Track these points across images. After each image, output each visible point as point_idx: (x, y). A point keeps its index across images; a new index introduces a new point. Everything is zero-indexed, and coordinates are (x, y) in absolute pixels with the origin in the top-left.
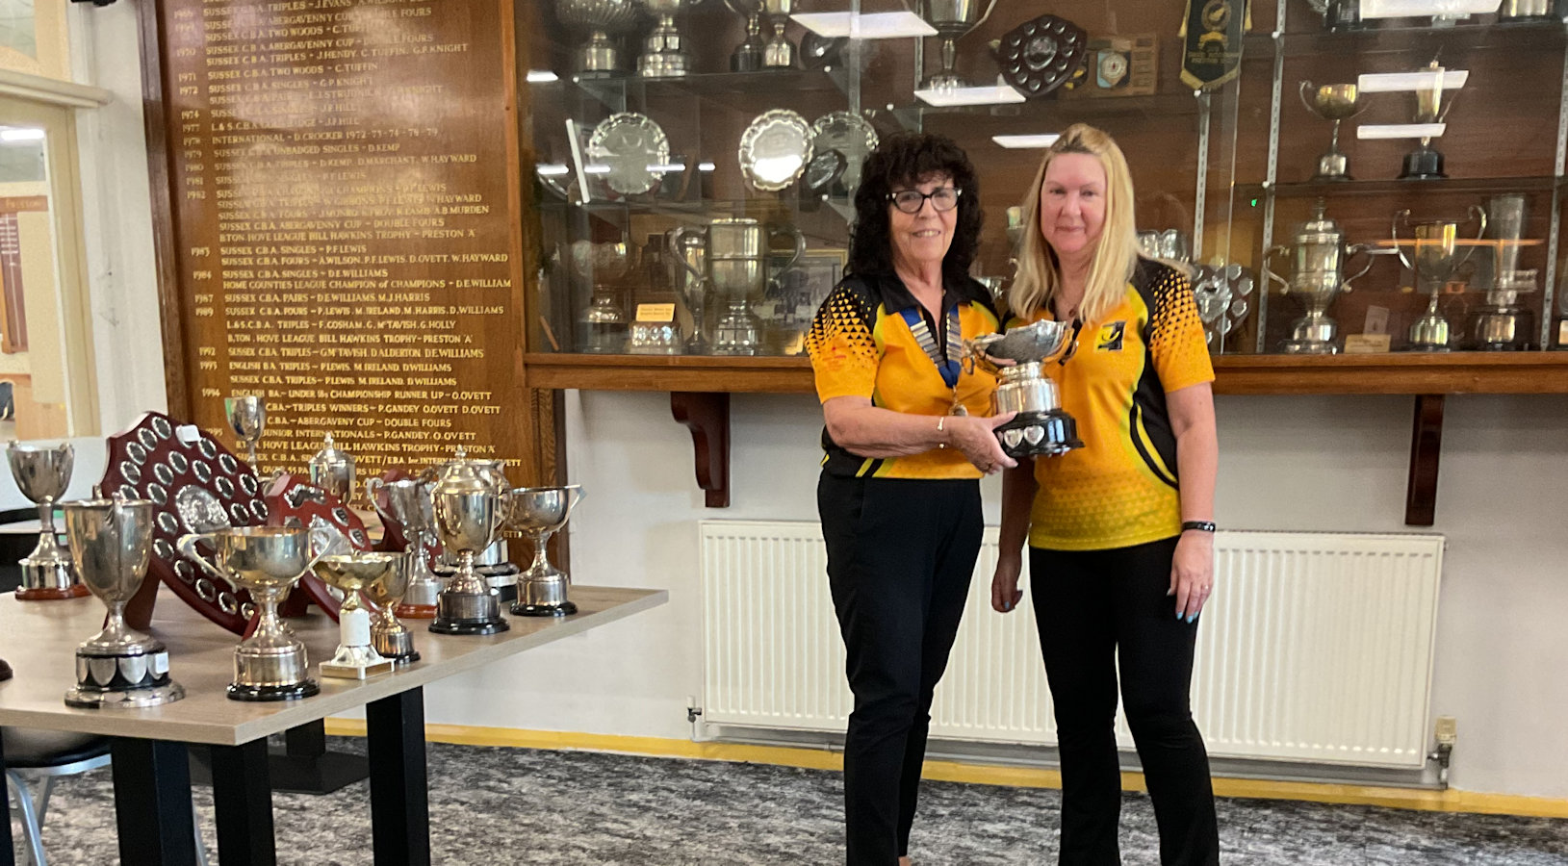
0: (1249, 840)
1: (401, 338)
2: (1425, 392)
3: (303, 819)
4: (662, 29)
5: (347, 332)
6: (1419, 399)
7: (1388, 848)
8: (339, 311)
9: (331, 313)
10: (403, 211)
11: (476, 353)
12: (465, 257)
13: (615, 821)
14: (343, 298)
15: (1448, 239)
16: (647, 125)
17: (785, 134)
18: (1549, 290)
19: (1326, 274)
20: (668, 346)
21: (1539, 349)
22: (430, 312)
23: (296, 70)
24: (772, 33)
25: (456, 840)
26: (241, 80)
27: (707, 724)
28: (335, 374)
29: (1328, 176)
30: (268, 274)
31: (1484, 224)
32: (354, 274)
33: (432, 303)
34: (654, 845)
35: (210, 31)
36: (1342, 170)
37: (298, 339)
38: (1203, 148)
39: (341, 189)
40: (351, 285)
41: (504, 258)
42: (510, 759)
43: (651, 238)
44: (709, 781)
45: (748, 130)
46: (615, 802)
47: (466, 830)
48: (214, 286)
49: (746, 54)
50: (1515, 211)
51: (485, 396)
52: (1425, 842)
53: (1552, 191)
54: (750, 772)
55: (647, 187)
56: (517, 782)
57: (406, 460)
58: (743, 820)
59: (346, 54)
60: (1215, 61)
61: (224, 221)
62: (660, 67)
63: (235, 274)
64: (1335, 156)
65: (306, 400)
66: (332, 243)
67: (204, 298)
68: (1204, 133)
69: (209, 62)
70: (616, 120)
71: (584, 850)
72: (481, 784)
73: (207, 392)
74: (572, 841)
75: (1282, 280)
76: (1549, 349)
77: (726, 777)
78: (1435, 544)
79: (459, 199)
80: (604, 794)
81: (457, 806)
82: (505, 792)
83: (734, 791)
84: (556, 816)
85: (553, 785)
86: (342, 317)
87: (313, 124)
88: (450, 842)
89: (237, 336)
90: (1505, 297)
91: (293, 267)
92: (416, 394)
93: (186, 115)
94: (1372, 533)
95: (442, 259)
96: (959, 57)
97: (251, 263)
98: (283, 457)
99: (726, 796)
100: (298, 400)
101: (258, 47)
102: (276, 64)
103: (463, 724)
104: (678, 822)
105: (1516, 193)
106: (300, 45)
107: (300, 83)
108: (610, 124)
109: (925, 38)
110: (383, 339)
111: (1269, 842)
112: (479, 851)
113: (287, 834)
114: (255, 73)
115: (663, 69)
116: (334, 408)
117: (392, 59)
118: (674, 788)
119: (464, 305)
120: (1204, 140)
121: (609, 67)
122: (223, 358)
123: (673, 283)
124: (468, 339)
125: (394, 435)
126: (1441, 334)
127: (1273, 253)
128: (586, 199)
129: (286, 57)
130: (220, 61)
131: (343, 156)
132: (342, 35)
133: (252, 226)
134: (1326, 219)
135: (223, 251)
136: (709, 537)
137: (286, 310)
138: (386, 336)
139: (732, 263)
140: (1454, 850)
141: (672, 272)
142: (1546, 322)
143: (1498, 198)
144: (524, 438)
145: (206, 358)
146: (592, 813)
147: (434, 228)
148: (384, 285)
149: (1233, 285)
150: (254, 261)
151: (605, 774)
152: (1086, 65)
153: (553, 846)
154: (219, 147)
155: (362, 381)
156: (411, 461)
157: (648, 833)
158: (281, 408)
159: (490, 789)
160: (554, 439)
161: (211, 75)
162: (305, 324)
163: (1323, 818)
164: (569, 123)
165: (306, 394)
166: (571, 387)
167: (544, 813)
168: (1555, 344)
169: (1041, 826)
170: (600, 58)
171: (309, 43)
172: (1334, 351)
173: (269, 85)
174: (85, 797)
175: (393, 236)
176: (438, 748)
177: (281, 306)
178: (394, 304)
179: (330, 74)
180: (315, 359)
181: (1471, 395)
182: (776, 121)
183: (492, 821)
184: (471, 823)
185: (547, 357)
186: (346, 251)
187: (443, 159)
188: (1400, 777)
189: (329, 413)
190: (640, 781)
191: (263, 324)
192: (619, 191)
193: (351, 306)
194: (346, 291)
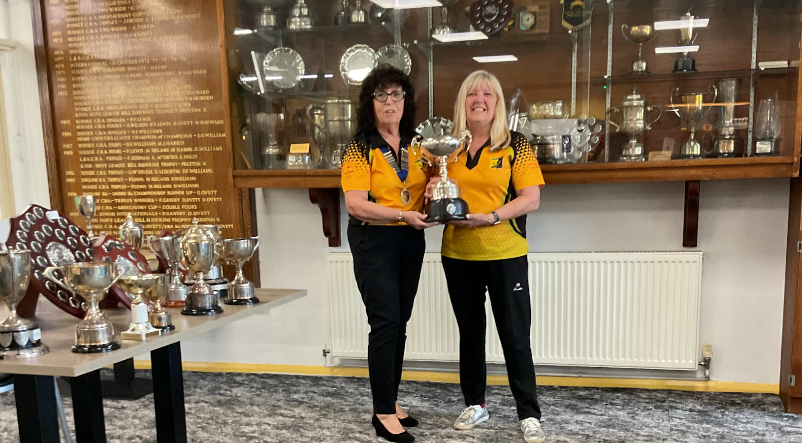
0: (610, 409)
1: (170, 164)
2: (691, 179)
3: (124, 413)
4: (299, 5)
5: (141, 161)
6: (687, 183)
7: (680, 411)
8: (138, 151)
9: (134, 152)
10: (169, 99)
11: (209, 171)
12: (202, 122)
13: (286, 409)
14: (139, 144)
15: (699, 102)
16: (293, 53)
17: (363, 57)
18: (751, 126)
19: (637, 121)
20: (308, 165)
21: (746, 156)
22: (185, 151)
23: (113, 29)
24: (355, 6)
25: (203, 422)
26: (85, 35)
27: (333, 357)
28: (136, 183)
29: (637, 72)
30: (100, 133)
31: (716, 94)
32: (145, 131)
33: (186, 146)
34: (305, 421)
35: (68, 10)
36: (644, 69)
37: (117, 166)
38: (574, 59)
39: (137, 89)
40: (144, 138)
41: (222, 122)
42: (232, 378)
43: (297, 111)
44: (334, 387)
45: (344, 55)
46: (287, 400)
47: (208, 416)
48: (73, 140)
49: (342, 17)
50: (731, 87)
51: (214, 193)
52: (699, 407)
53: (750, 77)
54: (355, 382)
55: (294, 85)
56: (235, 390)
57: (174, 226)
58: (352, 407)
59: (138, 20)
60: (579, 15)
61: (77, 106)
62: (298, 24)
63: (83, 133)
64: (640, 62)
65: (121, 197)
66: (134, 116)
67: (68, 146)
68: (574, 52)
69: (68, 26)
70: (277, 51)
71: (269, 425)
72: (216, 392)
73: (70, 194)
74: (263, 420)
75: (616, 125)
76: (751, 156)
77: (343, 385)
78: (698, 255)
79: (198, 93)
80: (280, 396)
81: (204, 404)
82: (229, 396)
83: (347, 392)
84: (255, 408)
85: (254, 392)
86: (140, 154)
87: (122, 56)
88: (199, 423)
89: (85, 165)
90: (728, 131)
91: (113, 129)
92: (178, 193)
93: (56, 53)
94: (666, 251)
95: (190, 123)
96: (449, 17)
97: (92, 127)
98: (111, 227)
99: (343, 395)
100: (117, 197)
101: (93, 18)
102: (103, 26)
103: (206, 361)
104: (318, 409)
105: (731, 78)
106: (115, 16)
107: (115, 35)
108: (274, 53)
109: (432, 7)
110: (160, 165)
111: (620, 410)
112: (214, 427)
113: (115, 422)
114: (92, 31)
115: (300, 25)
116: (136, 201)
117: (163, 23)
118: (316, 391)
119: (202, 146)
120: (575, 56)
121: (272, 24)
122: (78, 176)
123: (309, 133)
124: (204, 164)
125: (168, 214)
126: (697, 150)
127: (611, 111)
128: (263, 91)
129: (107, 23)
130: (73, 25)
131: (137, 72)
132: (136, 11)
133: (92, 109)
134: (636, 94)
135: (77, 122)
136: (331, 262)
137: (111, 151)
138: (162, 163)
139: (337, 123)
140: (713, 411)
141: (308, 127)
142: (750, 142)
143: (723, 81)
144: (234, 214)
145: (70, 177)
146: (274, 406)
147: (185, 108)
148: (161, 137)
149: (592, 128)
150: (94, 127)
151: (281, 385)
152: (514, 19)
153: (253, 423)
154: (74, 69)
155: (150, 186)
156: (177, 227)
157: (303, 415)
158: (109, 201)
159: (221, 395)
160: (249, 213)
161: (69, 32)
162: (120, 158)
163: (647, 397)
164: (253, 53)
165: (121, 194)
166: (258, 187)
167: (248, 407)
168: (754, 154)
169: (504, 405)
170: (267, 20)
171: (119, 15)
172: (644, 160)
173: (99, 36)
174: (10, 405)
175: (165, 112)
176: (194, 374)
177: (108, 149)
178: (166, 147)
179: (129, 31)
180: (126, 176)
181: (713, 181)
182: (359, 50)
183: (221, 411)
184: (211, 412)
185: (244, 172)
186: (140, 120)
187: (189, 73)
188: (684, 375)
189: (133, 204)
190: (299, 388)
191: (99, 159)
192: (279, 87)
193: (144, 148)
194: (141, 141)
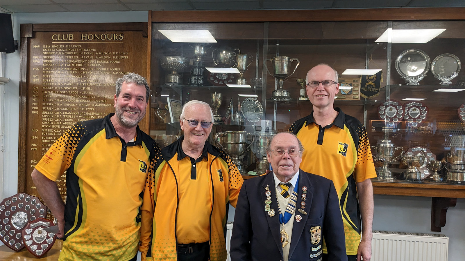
23: (73, 76)
48: (39, 141)
59: (91, 73)
61: (44, 121)
63: (46, 137)
67: (35, 145)
69: (44, 72)
87: (77, 93)
93: (34, 87)
101: (61, 69)
102: (67, 74)
106: (75, 69)
107: (74, 80)
129: (70, 72)
130: (47, 72)
131: (87, 103)
132: (89, 67)
135: (43, 130)
161: (44, 76)
171: (78, 69)
173: (64, 80)
179: (84, 78)
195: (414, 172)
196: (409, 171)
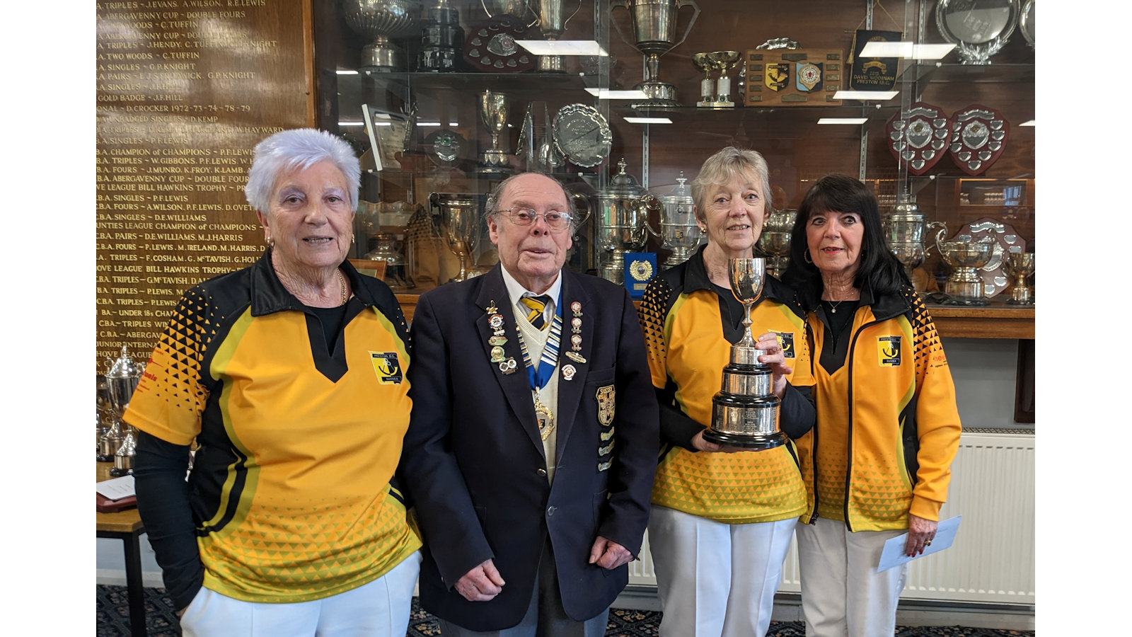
5: (170, 264)
8: (164, 247)
9: (157, 249)
10: (221, 170)
14: (167, 237)
22: (243, 249)
23: (129, 56)
28: (159, 297)
30: (102, 217)
32: (177, 218)
33: (245, 243)
37: (127, 269)
40: (174, 227)
59: (172, 45)
65: (134, 318)
66: (158, 193)
86: (167, 252)
87: (143, 99)
91: (124, 212)
100: (127, 317)
102: (111, 51)
107: (132, 66)
110: (201, 270)
116: (158, 324)
129: (120, 45)
132: (168, 30)
137: (118, 246)
148: (201, 228)
158: (113, 324)
162: (134, 258)
164: (364, 106)
165: (134, 313)
173: (106, 67)
175: (212, 188)
178: (212, 243)
179: (157, 60)
180: (142, 286)
186: (170, 200)
189: (153, 329)
193: (174, 243)
194: (169, 231)
195: (967, 280)
196: (956, 279)
